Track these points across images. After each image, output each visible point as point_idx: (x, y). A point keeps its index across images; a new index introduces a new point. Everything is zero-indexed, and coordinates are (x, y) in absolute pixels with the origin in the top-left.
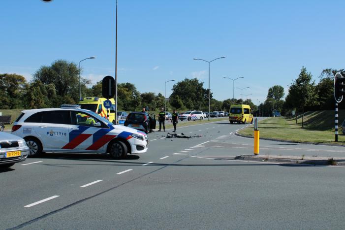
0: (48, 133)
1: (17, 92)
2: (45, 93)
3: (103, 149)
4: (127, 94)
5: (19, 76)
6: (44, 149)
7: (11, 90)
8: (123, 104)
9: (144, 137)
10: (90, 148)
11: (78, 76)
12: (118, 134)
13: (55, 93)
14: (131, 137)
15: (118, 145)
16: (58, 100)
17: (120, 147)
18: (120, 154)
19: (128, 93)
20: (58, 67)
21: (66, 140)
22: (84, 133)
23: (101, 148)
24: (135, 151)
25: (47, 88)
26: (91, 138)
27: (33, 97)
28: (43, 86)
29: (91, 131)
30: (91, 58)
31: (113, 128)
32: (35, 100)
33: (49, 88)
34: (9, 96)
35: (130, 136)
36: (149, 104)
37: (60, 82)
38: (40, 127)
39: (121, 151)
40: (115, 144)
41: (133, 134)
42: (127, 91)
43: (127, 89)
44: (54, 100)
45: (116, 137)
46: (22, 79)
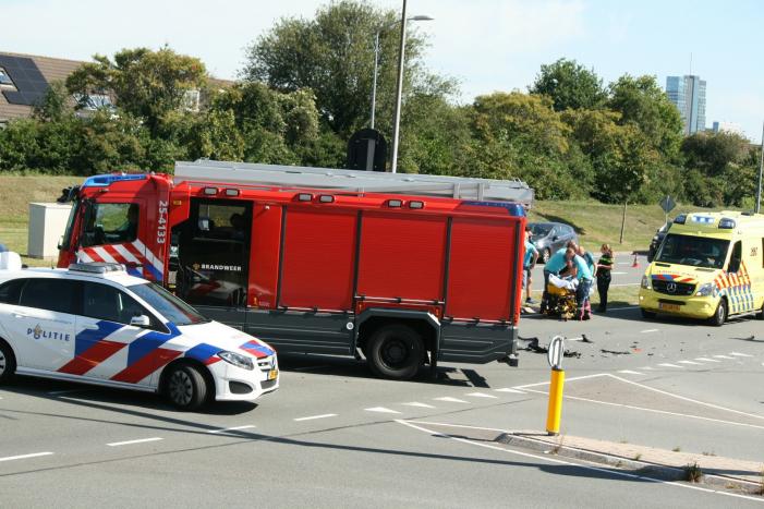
0: (29, 331)
1: (173, 116)
2: (277, 125)
3: (151, 382)
6: (19, 368)
9: (255, 361)
10: (119, 377)
12: (185, 350)
13: (315, 123)
14: (217, 360)
15: (185, 375)
17: (189, 381)
18: (189, 399)
21: (68, 353)
22: (109, 338)
23: (147, 380)
24: (224, 394)
25: (287, 107)
26: (124, 352)
29: (128, 333)
30: (418, 19)
31: (178, 333)
35: (216, 356)
37: (340, 83)
38: (14, 315)
39: (191, 391)
40: (178, 373)
41: (223, 351)
45: (183, 355)
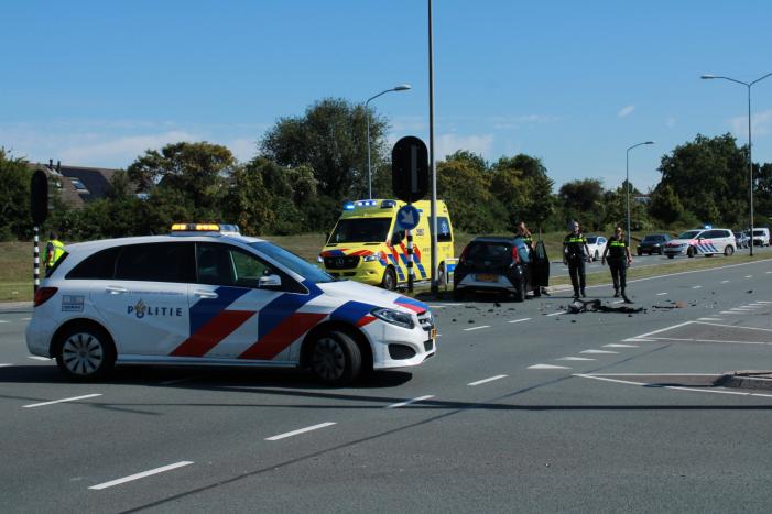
0: (130, 310)
1: (211, 190)
2: (288, 192)
3: (290, 355)
4: (521, 187)
5: (217, 148)
6: (119, 357)
7: (197, 186)
8: (506, 215)
9: (415, 318)
10: (250, 353)
11: (379, 140)
12: (330, 311)
13: (314, 190)
14: (371, 320)
15: (332, 342)
16: (322, 209)
17: (339, 349)
18: (340, 372)
19: (523, 182)
20: (324, 117)
21: (181, 331)
22: (232, 307)
23: (285, 353)
24: (385, 361)
25: (293, 178)
26: (253, 321)
27: (245, 203)
28: (282, 173)
29: (253, 301)
30: (397, 89)
31: (319, 292)
32: (249, 210)
33: (297, 177)
34: (192, 203)
35: (369, 315)
36: (585, 214)
37: (328, 160)
39: (342, 361)
40: (323, 341)
41: (378, 308)
42: (520, 178)
43: (521, 172)
44: (312, 208)
45: (328, 318)
46: (223, 156)
